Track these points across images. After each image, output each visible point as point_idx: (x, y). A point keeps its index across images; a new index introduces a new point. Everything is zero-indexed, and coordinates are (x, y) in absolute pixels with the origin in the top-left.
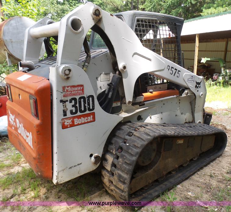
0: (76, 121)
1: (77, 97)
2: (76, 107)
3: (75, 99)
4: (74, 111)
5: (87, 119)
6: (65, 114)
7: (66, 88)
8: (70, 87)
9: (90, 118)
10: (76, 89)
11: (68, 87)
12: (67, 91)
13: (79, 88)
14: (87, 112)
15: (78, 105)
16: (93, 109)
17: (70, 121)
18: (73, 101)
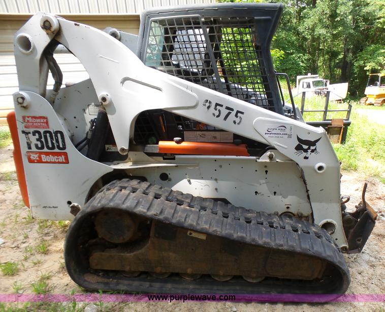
0: (44, 158)
1: (42, 131)
2: (42, 142)
3: (39, 133)
4: (40, 146)
5: (58, 159)
6: (30, 148)
7: (27, 118)
8: (30, 118)
9: (62, 158)
10: (38, 120)
11: (28, 117)
12: (28, 121)
13: (42, 121)
14: (57, 150)
15: (43, 140)
16: (64, 148)
17: (37, 156)
18: (37, 134)
